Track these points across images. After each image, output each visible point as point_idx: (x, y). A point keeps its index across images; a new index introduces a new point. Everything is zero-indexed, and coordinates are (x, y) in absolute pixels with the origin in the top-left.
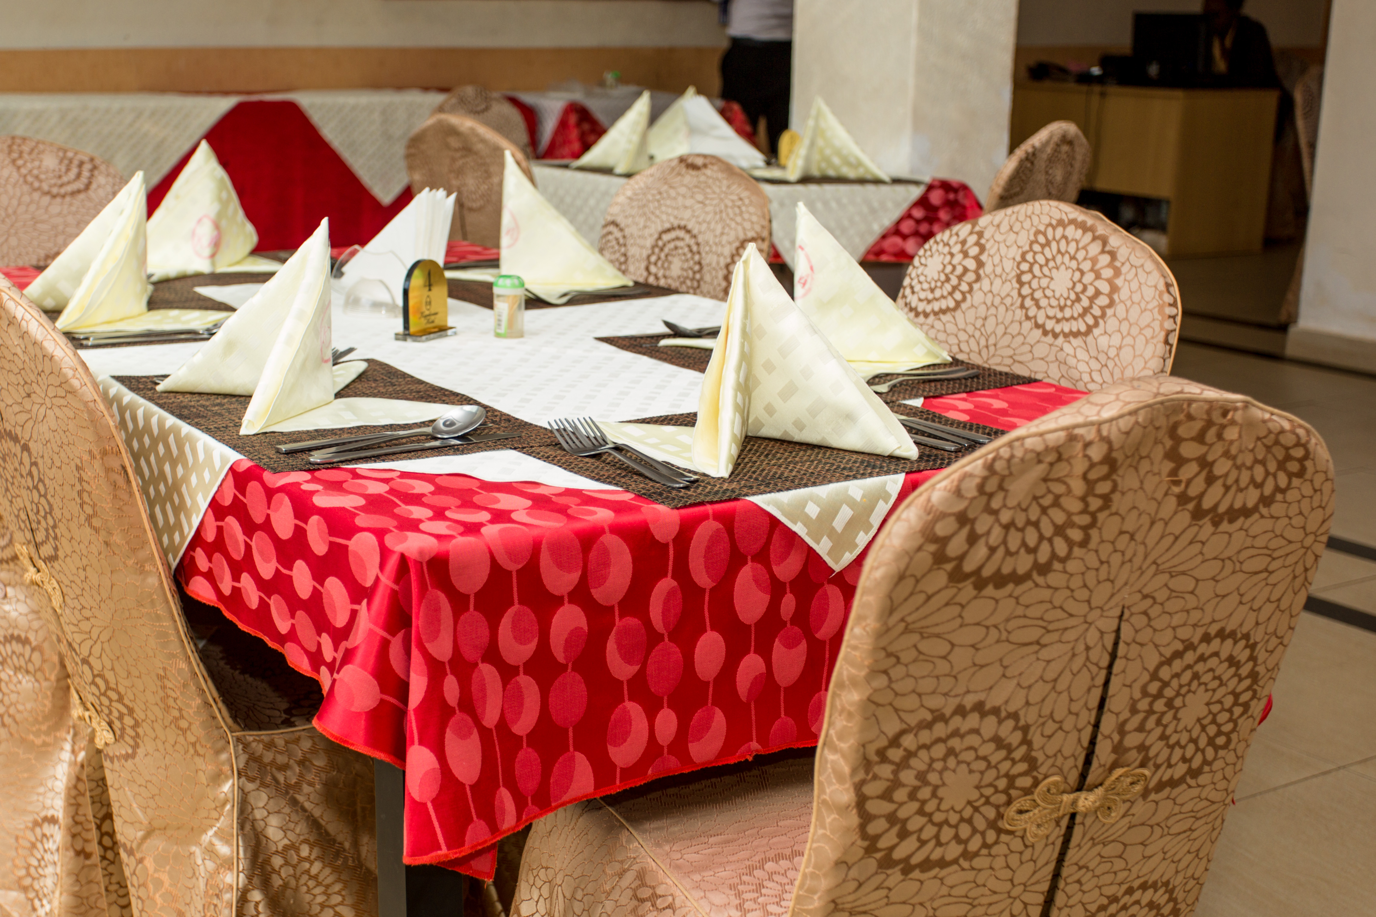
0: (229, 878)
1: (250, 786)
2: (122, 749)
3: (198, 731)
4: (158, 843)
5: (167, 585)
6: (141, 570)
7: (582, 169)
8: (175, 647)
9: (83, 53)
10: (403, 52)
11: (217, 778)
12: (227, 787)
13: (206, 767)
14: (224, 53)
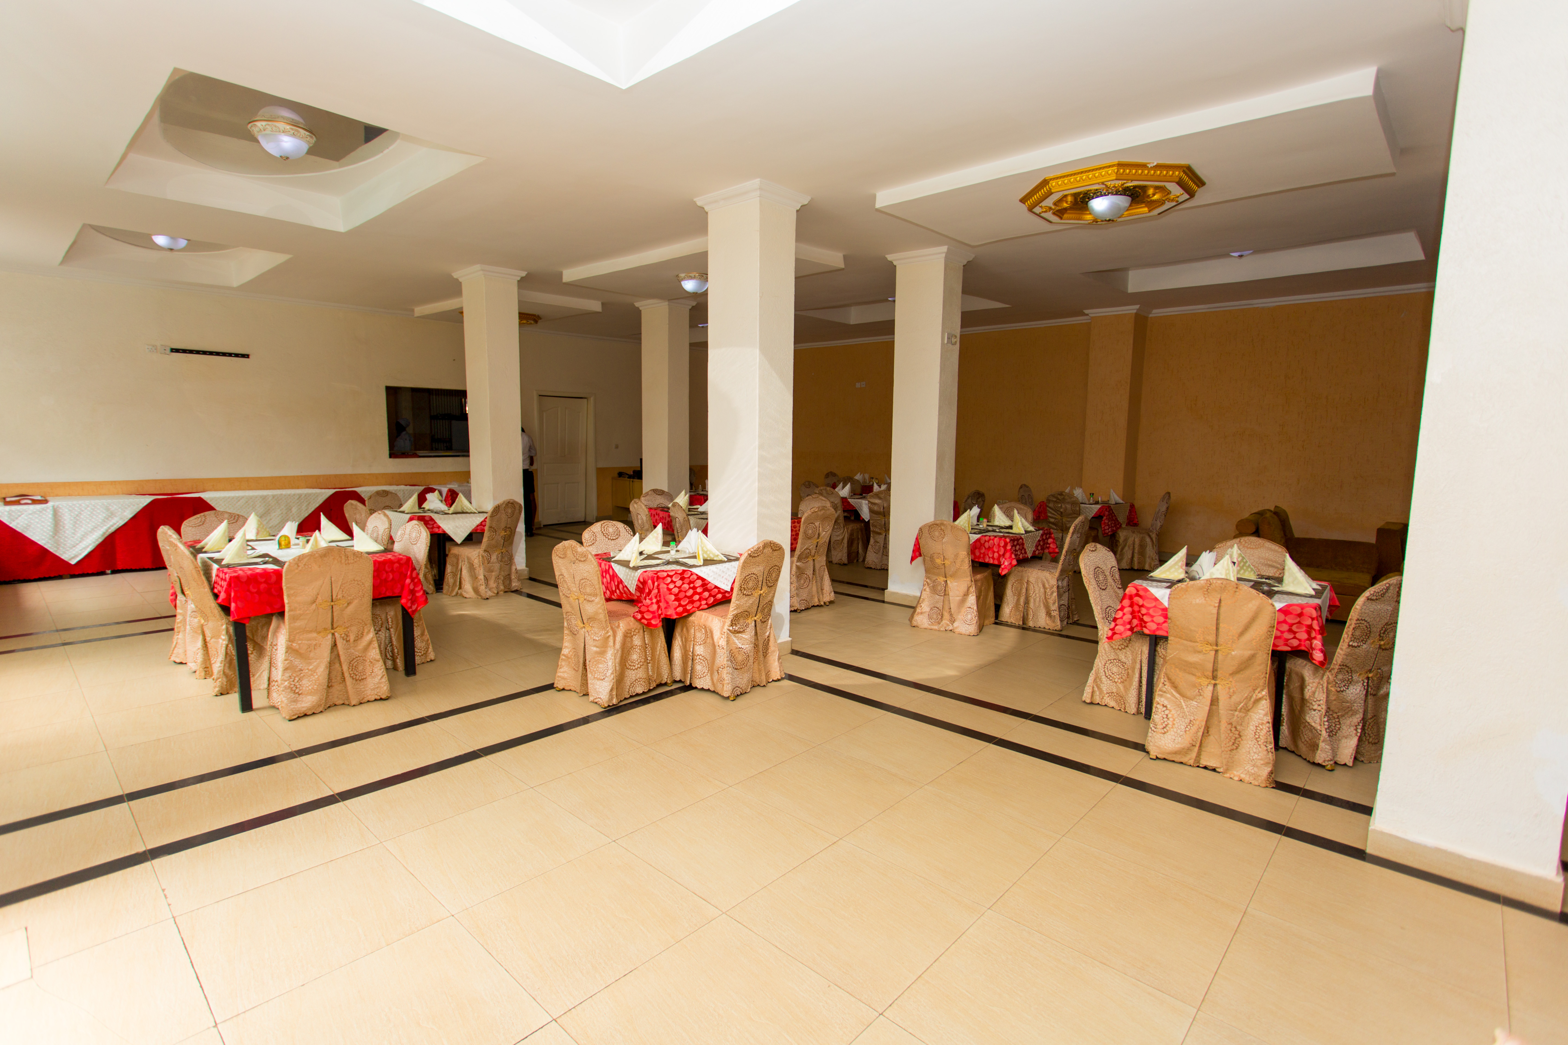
0: (224, 642)
1: (229, 626)
2: (206, 623)
3: (218, 617)
4: (213, 640)
5: (209, 591)
6: (204, 588)
7: (400, 512)
8: (212, 601)
9: (285, 477)
10: (400, 474)
11: (222, 625)
12: (224, 627)
13: (220, 623)
14: (336, 476)
